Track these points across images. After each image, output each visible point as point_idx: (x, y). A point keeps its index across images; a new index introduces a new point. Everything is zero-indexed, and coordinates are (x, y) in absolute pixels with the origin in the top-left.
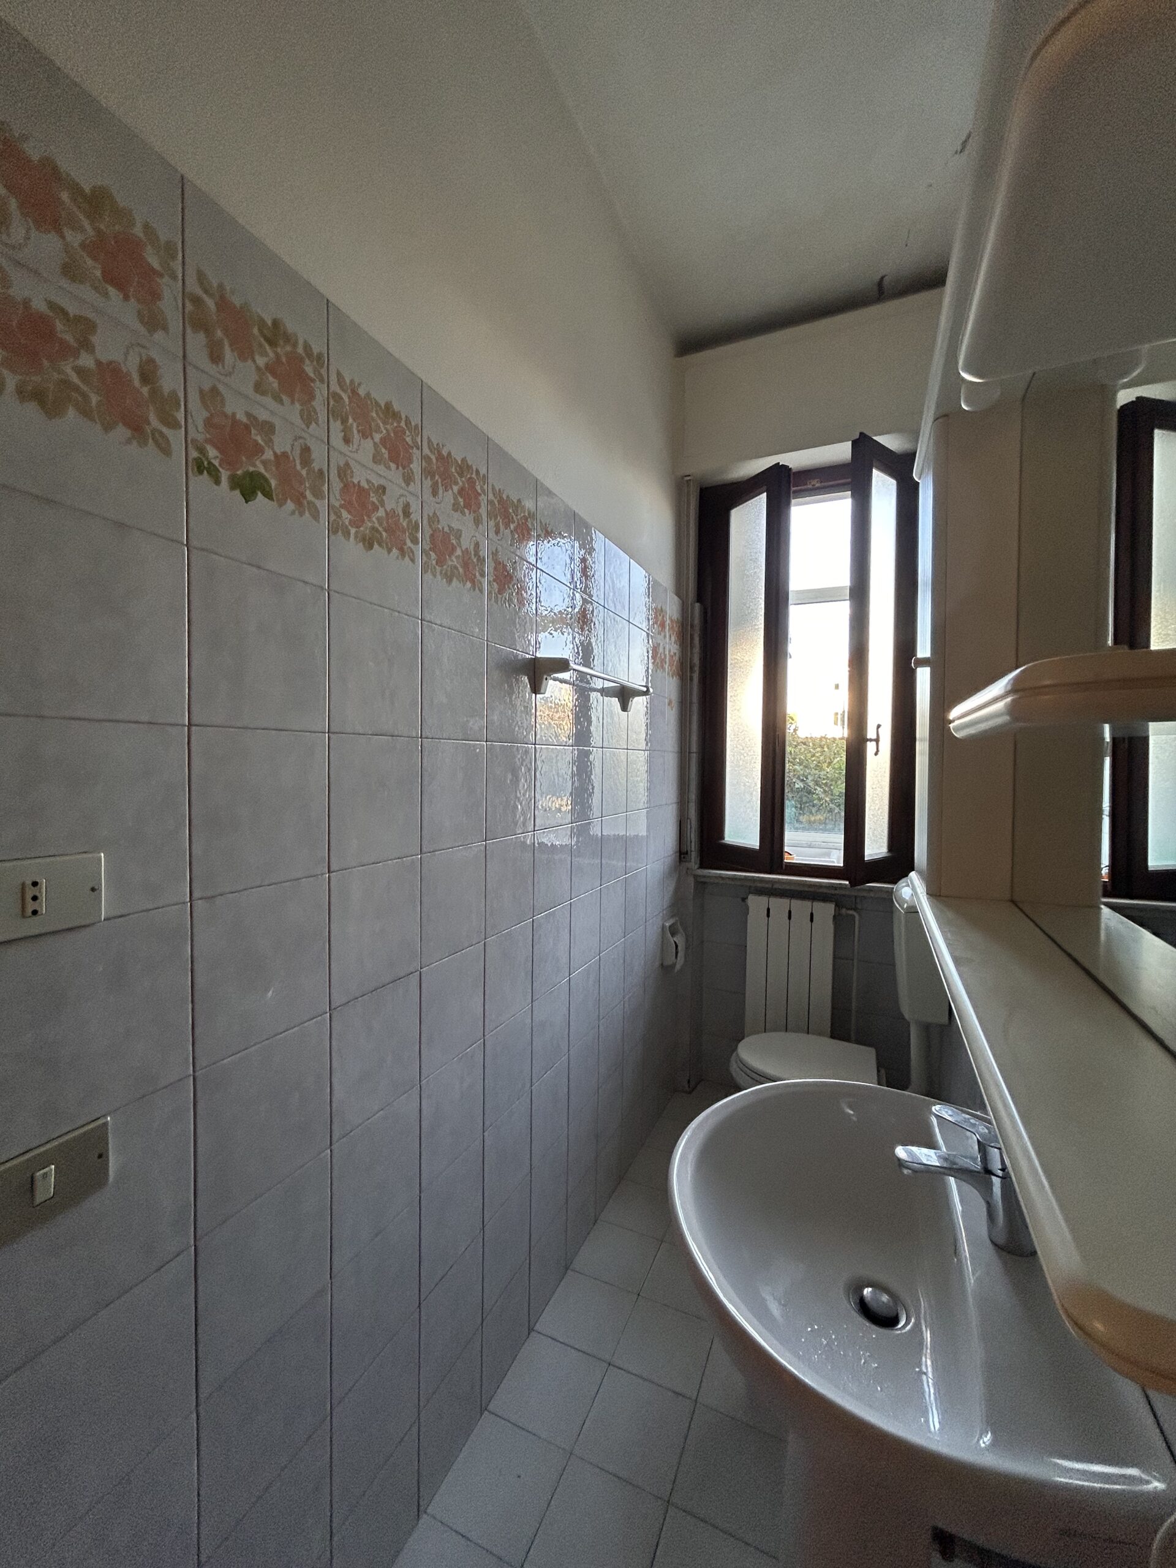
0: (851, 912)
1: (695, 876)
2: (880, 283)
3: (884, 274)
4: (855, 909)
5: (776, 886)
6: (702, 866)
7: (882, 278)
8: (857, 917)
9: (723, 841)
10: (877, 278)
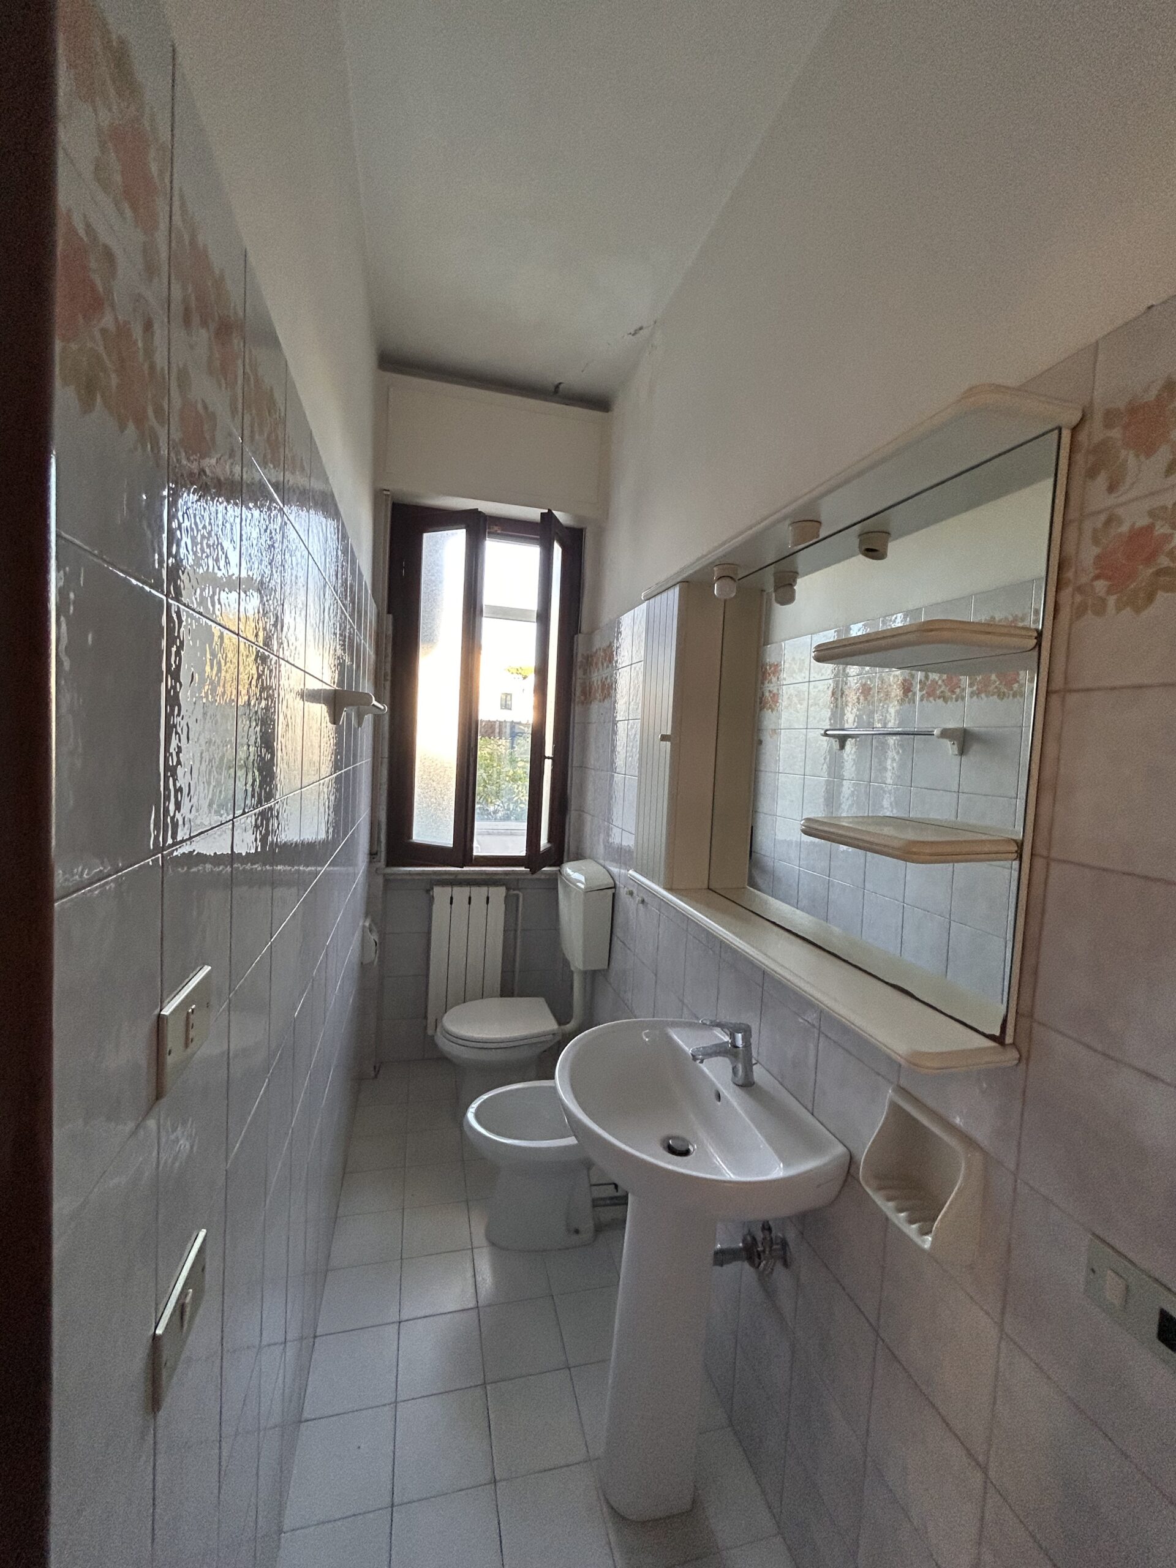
0: (516, 892)
1: (384, 875)
2: (557, 387)
3: (561, 381)
4: (519, 889)
5: (459, 877)
6: (389, 864)
7: (560, 383)
8: (521, 895)
9: (411, 841)
10: (556, 383)
